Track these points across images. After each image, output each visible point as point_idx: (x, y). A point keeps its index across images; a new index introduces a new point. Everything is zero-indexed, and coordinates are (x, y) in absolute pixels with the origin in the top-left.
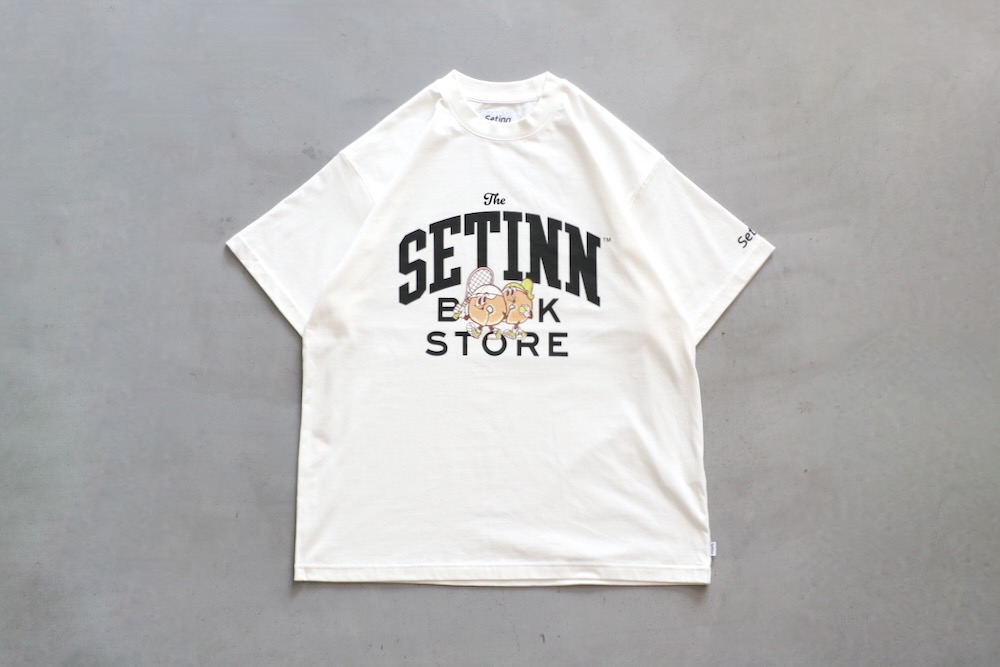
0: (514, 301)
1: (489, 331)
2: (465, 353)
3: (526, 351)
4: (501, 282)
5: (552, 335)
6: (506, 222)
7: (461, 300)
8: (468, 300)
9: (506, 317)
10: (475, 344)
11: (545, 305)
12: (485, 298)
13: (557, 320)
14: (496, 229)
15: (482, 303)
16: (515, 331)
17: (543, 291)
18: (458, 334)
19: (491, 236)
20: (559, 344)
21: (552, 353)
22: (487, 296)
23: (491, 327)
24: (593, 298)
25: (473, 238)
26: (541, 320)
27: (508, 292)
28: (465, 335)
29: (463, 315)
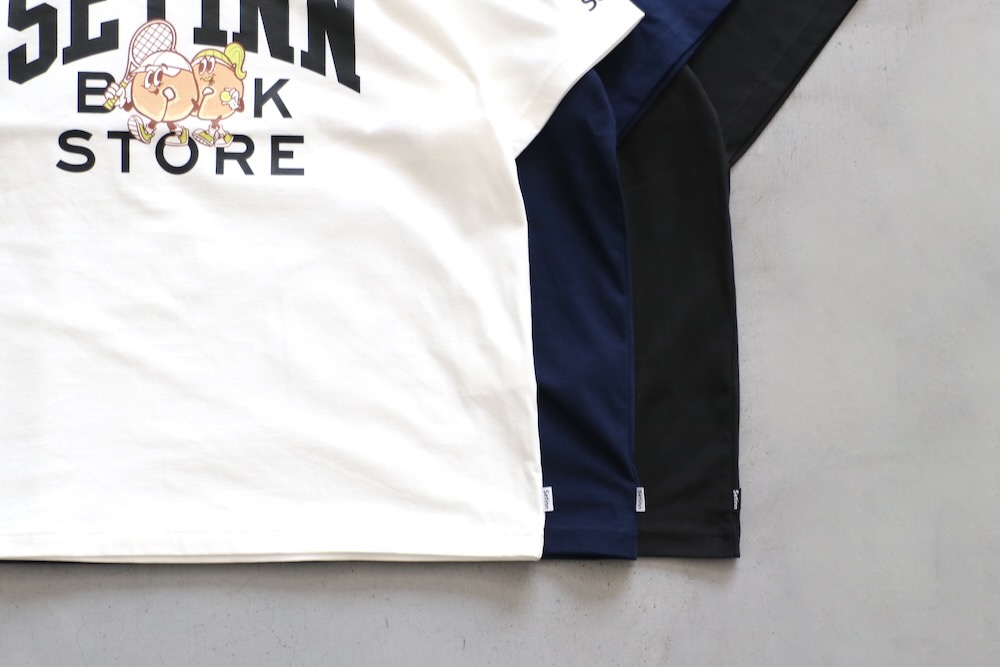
0: (211, 81)
1: (168, 131)
3: (231, 165)
4: (189, 48)
5: (276, 140)
7: (118, 76)
8: (129, 74)
9: (197, 106)
10: (143, 153)
11: (265, 89)
12: (161, 75)
13: (285, 113)
15: (156, 82)
16: (212, 132)
17: (262, 64)
18: (112, 135)
20: (289, 155)
21: (276, 170)
22: (165, 71)
23: (171, 125)
24: (349, 79)
26: (258, 113)
27: (201, 65)
28: (125, 137)
29: (122, 102)
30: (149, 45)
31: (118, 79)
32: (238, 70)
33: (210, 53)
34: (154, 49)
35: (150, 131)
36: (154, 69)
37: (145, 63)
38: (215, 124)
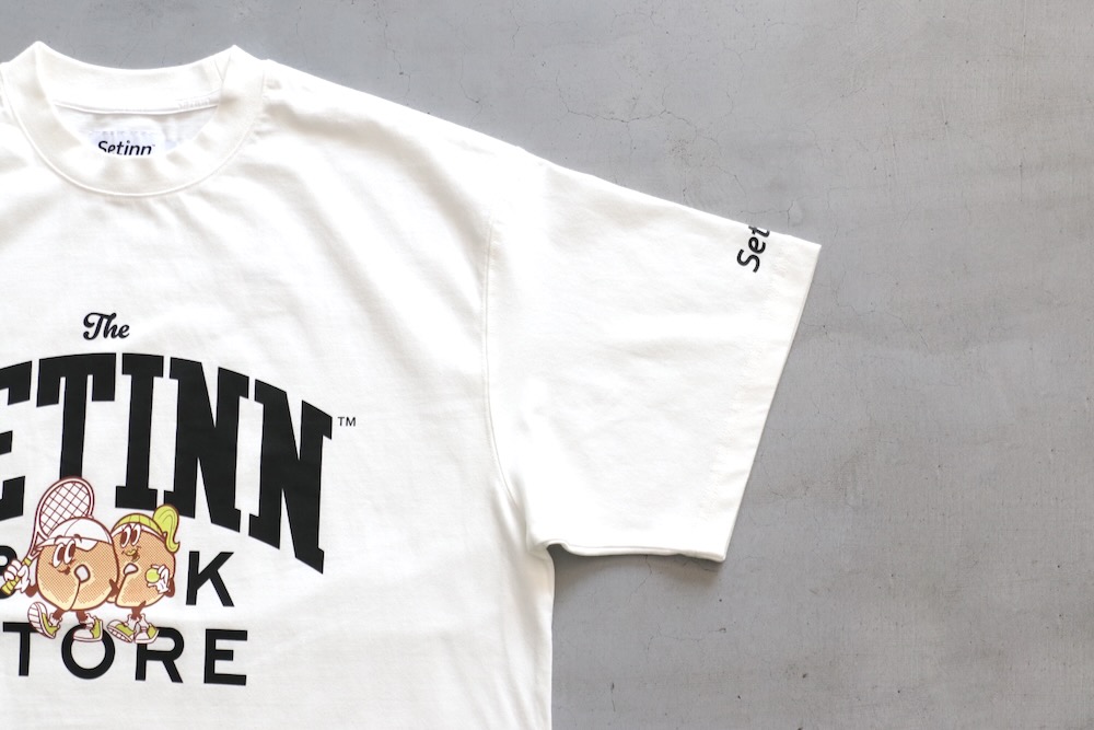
0: (135, 556)
1: (76, 622)
2: (24, 670)
3: (155, 668)
4: (108, 512)
5: (212, 635)
6: (128, 378)
7: (21, 552)
8: (35, 550)
9: (115, 590)
10: (45, 651)
11: (203, 565)
12: (73, 546)
13: (226, 600)
14: (105, 392)
15: (67, 559)
16: (132, 623)
17: (200, 533)
18: (9, 627)
19: (95, 410)
20: (228, 655)
21: (211, 677)
22: (78, 544)
23: (81, 614)
24: (310, 554)
25: (56, 412)
26: (191, 599)
27: (124, 534)
28: (24, 630)
29: (24, 585)
30: (60, 510)
31: (21, 555)
32: (169, 541)
33: (135, 519)
34: (67, 515)
35: (55, 622)
36: (65, 541)
37: (55, 534)
38: (136, 613)
